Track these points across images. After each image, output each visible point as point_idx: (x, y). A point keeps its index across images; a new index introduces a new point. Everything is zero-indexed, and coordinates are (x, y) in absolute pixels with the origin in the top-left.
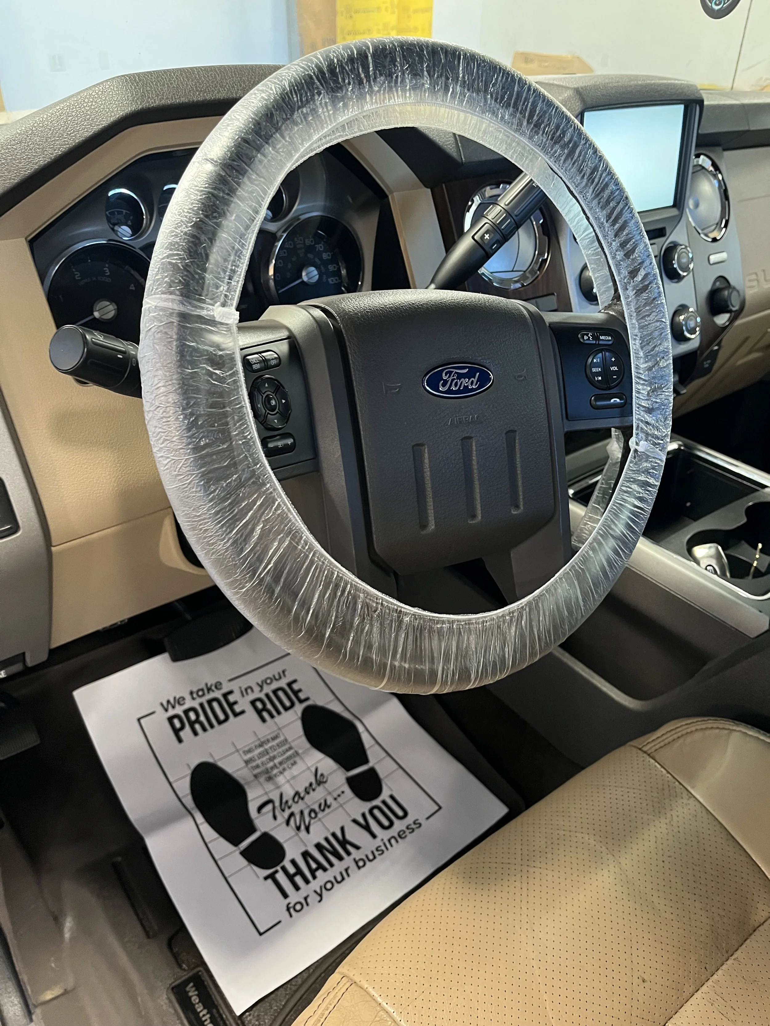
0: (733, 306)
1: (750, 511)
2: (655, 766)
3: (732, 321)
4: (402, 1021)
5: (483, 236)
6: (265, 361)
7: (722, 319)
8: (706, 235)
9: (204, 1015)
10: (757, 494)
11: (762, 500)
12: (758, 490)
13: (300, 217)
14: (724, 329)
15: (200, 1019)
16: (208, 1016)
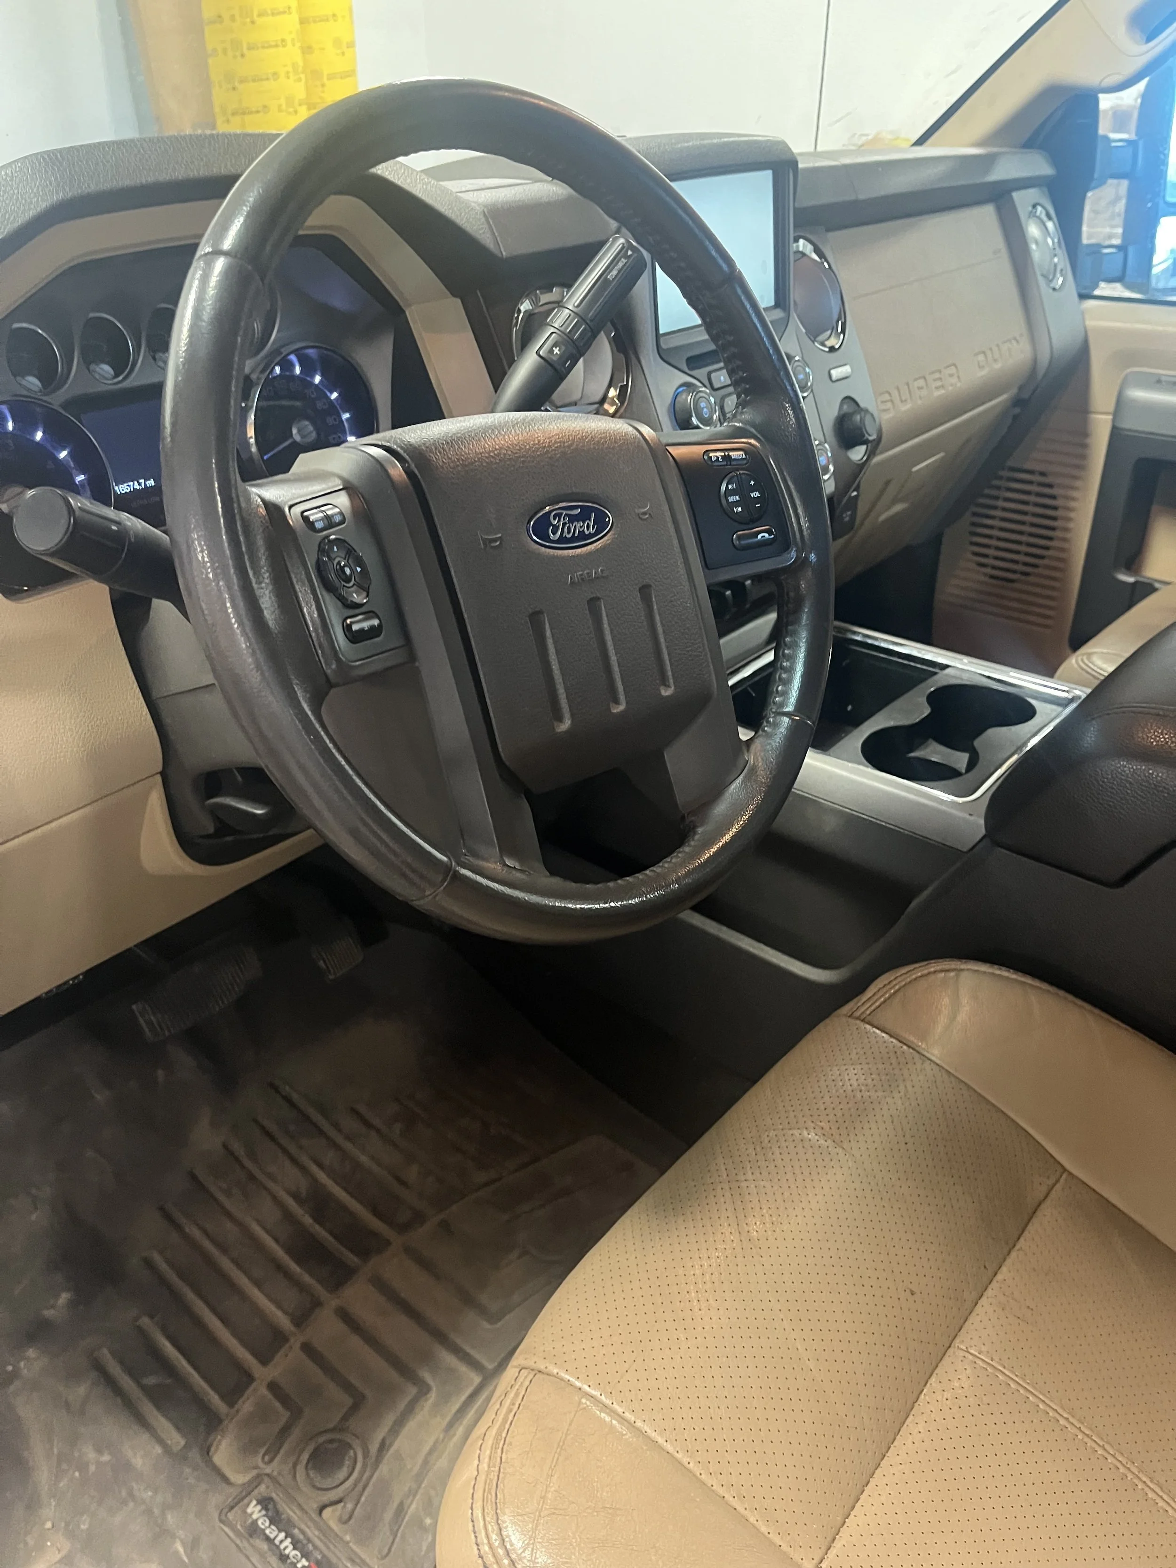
0: (869, 435)
1: (932, 698)
2: (874, 1032)
3: (871, 454)
4: (615, 1403)
5: (551, 351)
6: (328, 518)
7: (858, 454)
8: (823, 344)
9: (281, 1542)
10: (936, 678)
11: (945, 683)
12: (936, 673)
13: (283, 350)
14: (861, 467)
15: (278, 1547)
16: (289, 1540)
